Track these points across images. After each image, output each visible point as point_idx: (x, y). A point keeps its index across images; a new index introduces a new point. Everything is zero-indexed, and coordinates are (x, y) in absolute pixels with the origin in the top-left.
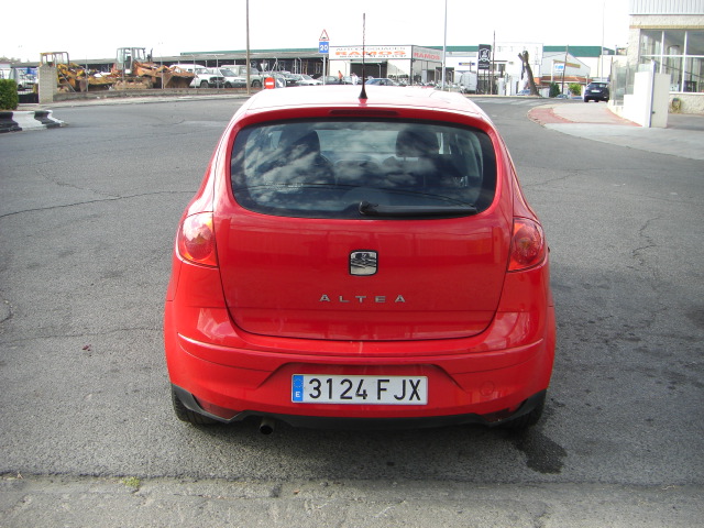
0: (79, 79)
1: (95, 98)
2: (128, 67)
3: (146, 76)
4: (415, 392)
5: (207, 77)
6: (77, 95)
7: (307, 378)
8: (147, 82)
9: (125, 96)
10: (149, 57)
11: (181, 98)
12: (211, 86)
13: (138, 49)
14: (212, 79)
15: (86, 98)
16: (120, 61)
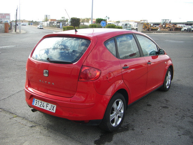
0: (149, 27)
1: (152, 33)
2: (164, 25)
3: (168, 27)
4: (53, 109)
5: (186, 28)
6: (148, 31)
7: (36, 100)
8: (168, 29)
9: (161, 32)
10: (170, 22)
11: (177, 34)
12: (187, 31)
13: (167, 20)
14: (188, 29)
15: (150, 33)
16: (162, 23)
